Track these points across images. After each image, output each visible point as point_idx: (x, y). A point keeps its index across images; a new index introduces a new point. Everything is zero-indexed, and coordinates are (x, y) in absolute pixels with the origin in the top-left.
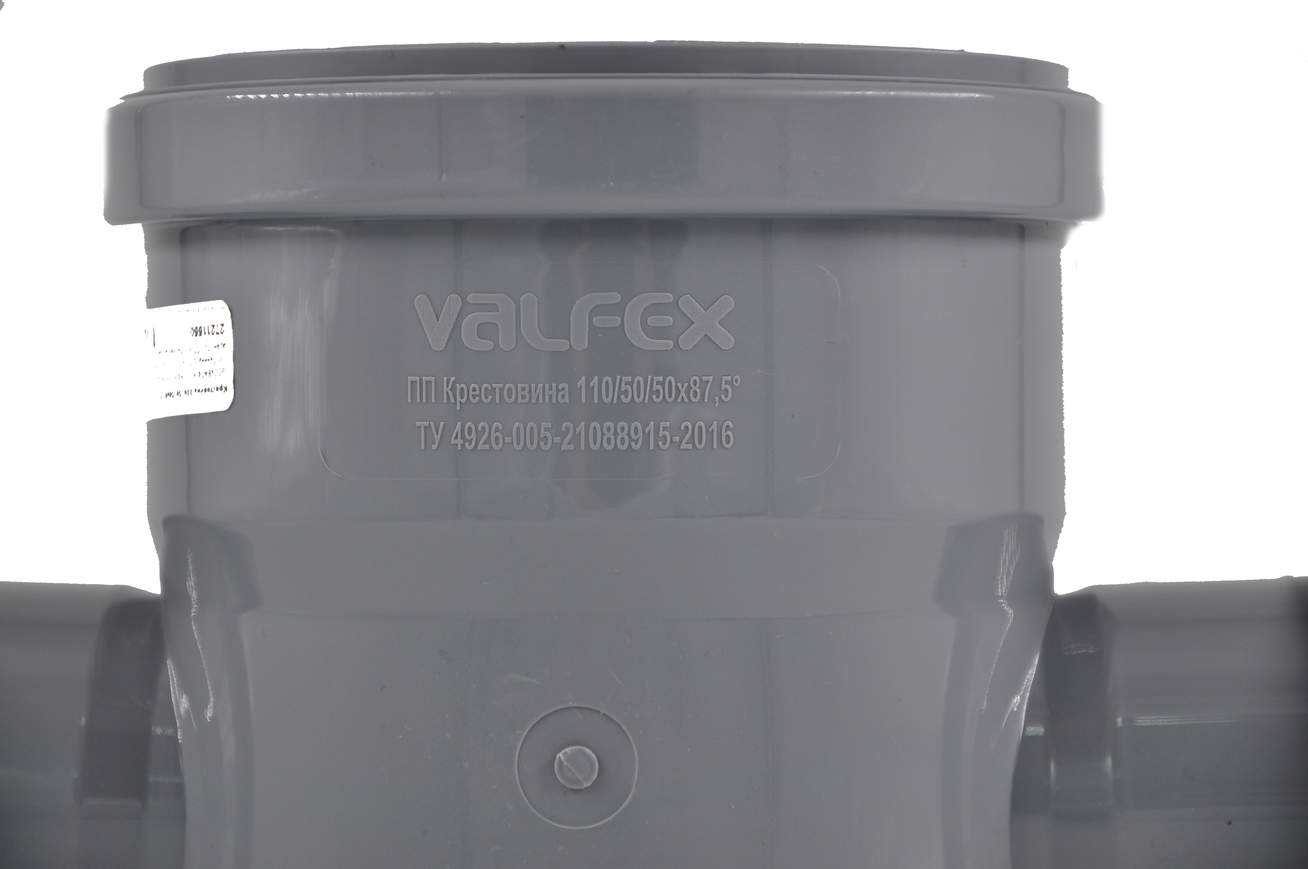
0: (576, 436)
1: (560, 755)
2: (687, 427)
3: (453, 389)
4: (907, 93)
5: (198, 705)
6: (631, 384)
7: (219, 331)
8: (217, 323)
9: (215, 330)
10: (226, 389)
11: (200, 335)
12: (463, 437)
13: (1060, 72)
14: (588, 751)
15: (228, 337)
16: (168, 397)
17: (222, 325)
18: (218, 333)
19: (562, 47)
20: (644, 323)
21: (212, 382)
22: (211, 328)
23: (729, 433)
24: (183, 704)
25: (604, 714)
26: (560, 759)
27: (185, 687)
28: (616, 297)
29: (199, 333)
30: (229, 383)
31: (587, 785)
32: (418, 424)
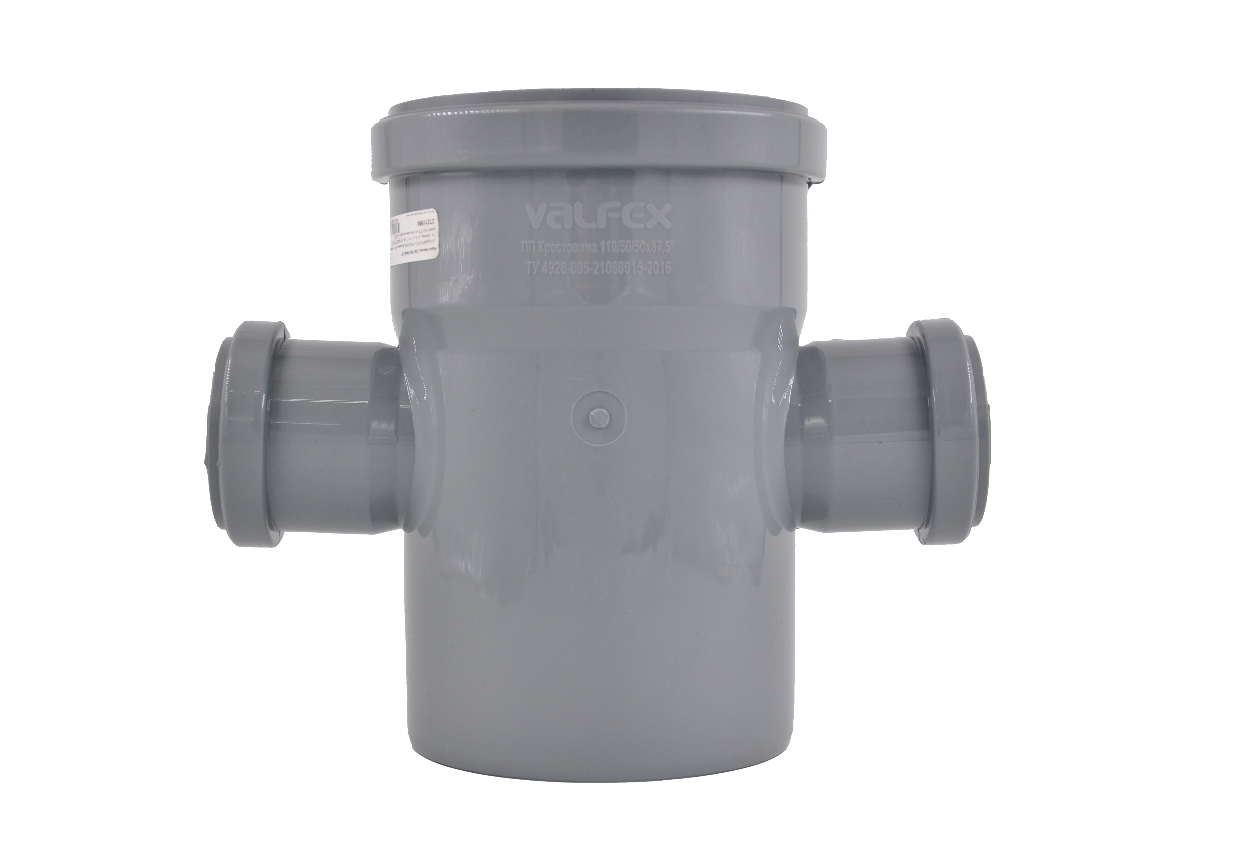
0: (600, 269)
1: (592, 413)
2: (650, 264)
3: (543, 247)
4: (747, 113)
5: (419, 393)
6: (625, 244)
7: (432, 222)
8: (431, 218)
9: (430, 222)
10: (435, 249)
11: (422, 225)
12: (548, 268)
13: (804, 109)
14: (604, 411)
15: (436, 225)
16: (406, 254)
17: (433, 220)
18: (431, 223)
19: (593, 90)
20: (631, 217)
21: (428, 246)
22: (428, 221)
23: (669, 267)
24: (411, 392)
25: (612, 395)
26: (592, 415)
27: (413, 386)
28: (618, 204)
29: (421, 224)
30: (436, 244)
31: (604, 426)
32: (527, 262)
